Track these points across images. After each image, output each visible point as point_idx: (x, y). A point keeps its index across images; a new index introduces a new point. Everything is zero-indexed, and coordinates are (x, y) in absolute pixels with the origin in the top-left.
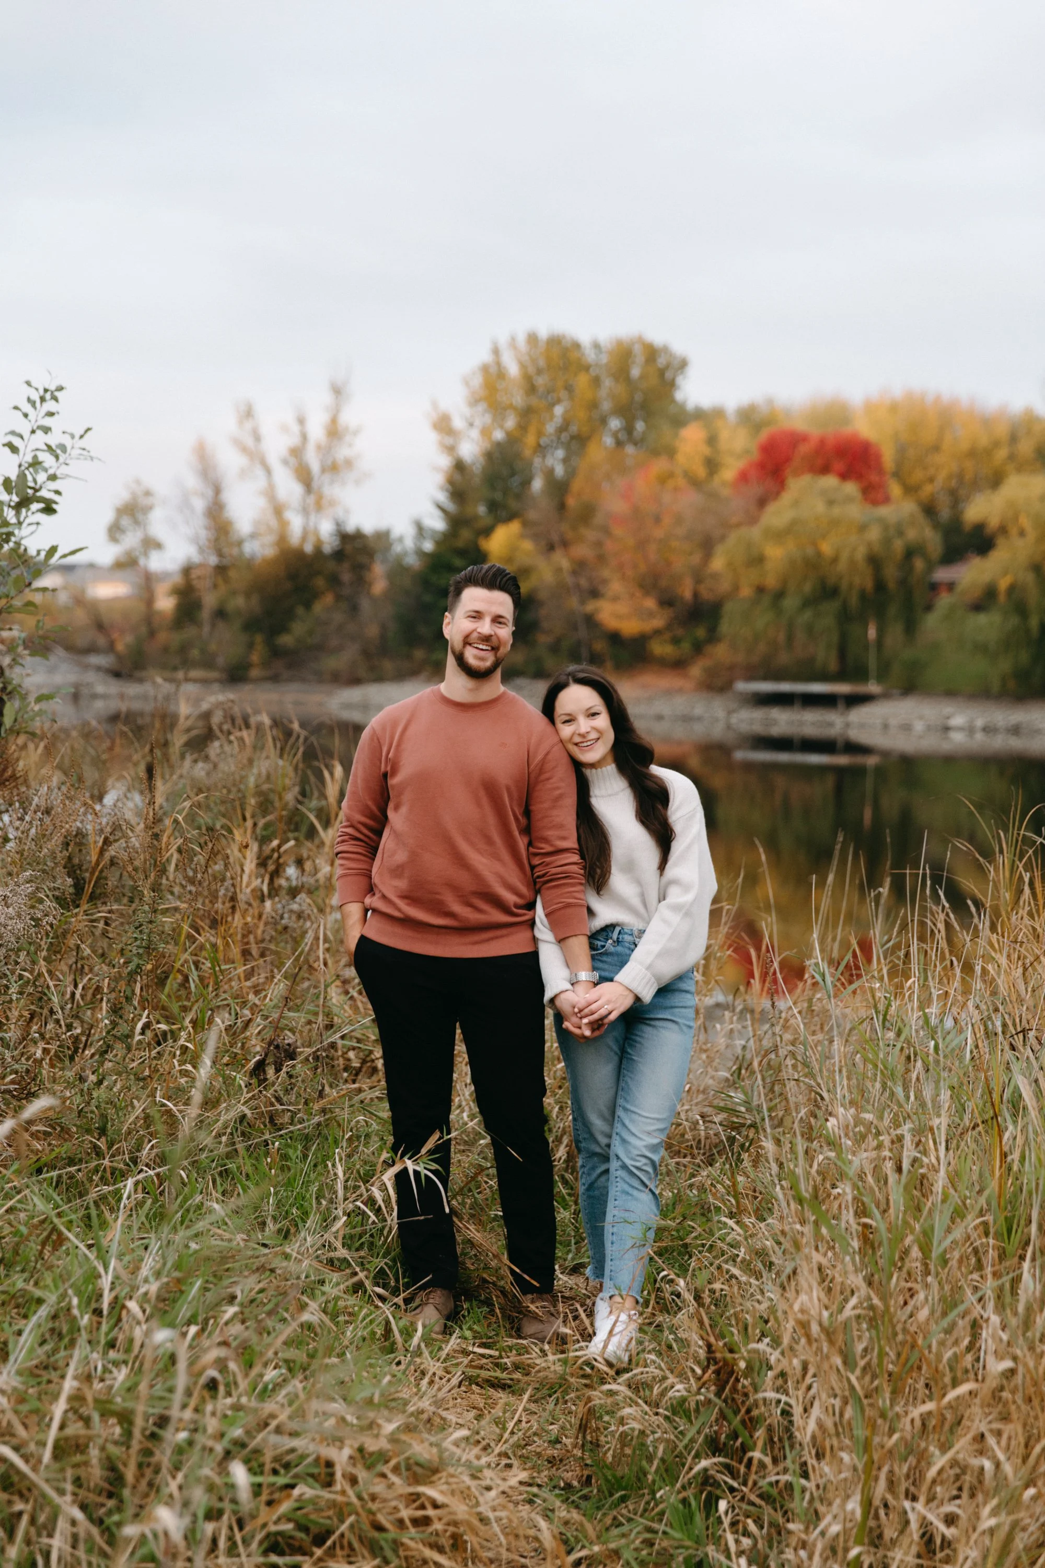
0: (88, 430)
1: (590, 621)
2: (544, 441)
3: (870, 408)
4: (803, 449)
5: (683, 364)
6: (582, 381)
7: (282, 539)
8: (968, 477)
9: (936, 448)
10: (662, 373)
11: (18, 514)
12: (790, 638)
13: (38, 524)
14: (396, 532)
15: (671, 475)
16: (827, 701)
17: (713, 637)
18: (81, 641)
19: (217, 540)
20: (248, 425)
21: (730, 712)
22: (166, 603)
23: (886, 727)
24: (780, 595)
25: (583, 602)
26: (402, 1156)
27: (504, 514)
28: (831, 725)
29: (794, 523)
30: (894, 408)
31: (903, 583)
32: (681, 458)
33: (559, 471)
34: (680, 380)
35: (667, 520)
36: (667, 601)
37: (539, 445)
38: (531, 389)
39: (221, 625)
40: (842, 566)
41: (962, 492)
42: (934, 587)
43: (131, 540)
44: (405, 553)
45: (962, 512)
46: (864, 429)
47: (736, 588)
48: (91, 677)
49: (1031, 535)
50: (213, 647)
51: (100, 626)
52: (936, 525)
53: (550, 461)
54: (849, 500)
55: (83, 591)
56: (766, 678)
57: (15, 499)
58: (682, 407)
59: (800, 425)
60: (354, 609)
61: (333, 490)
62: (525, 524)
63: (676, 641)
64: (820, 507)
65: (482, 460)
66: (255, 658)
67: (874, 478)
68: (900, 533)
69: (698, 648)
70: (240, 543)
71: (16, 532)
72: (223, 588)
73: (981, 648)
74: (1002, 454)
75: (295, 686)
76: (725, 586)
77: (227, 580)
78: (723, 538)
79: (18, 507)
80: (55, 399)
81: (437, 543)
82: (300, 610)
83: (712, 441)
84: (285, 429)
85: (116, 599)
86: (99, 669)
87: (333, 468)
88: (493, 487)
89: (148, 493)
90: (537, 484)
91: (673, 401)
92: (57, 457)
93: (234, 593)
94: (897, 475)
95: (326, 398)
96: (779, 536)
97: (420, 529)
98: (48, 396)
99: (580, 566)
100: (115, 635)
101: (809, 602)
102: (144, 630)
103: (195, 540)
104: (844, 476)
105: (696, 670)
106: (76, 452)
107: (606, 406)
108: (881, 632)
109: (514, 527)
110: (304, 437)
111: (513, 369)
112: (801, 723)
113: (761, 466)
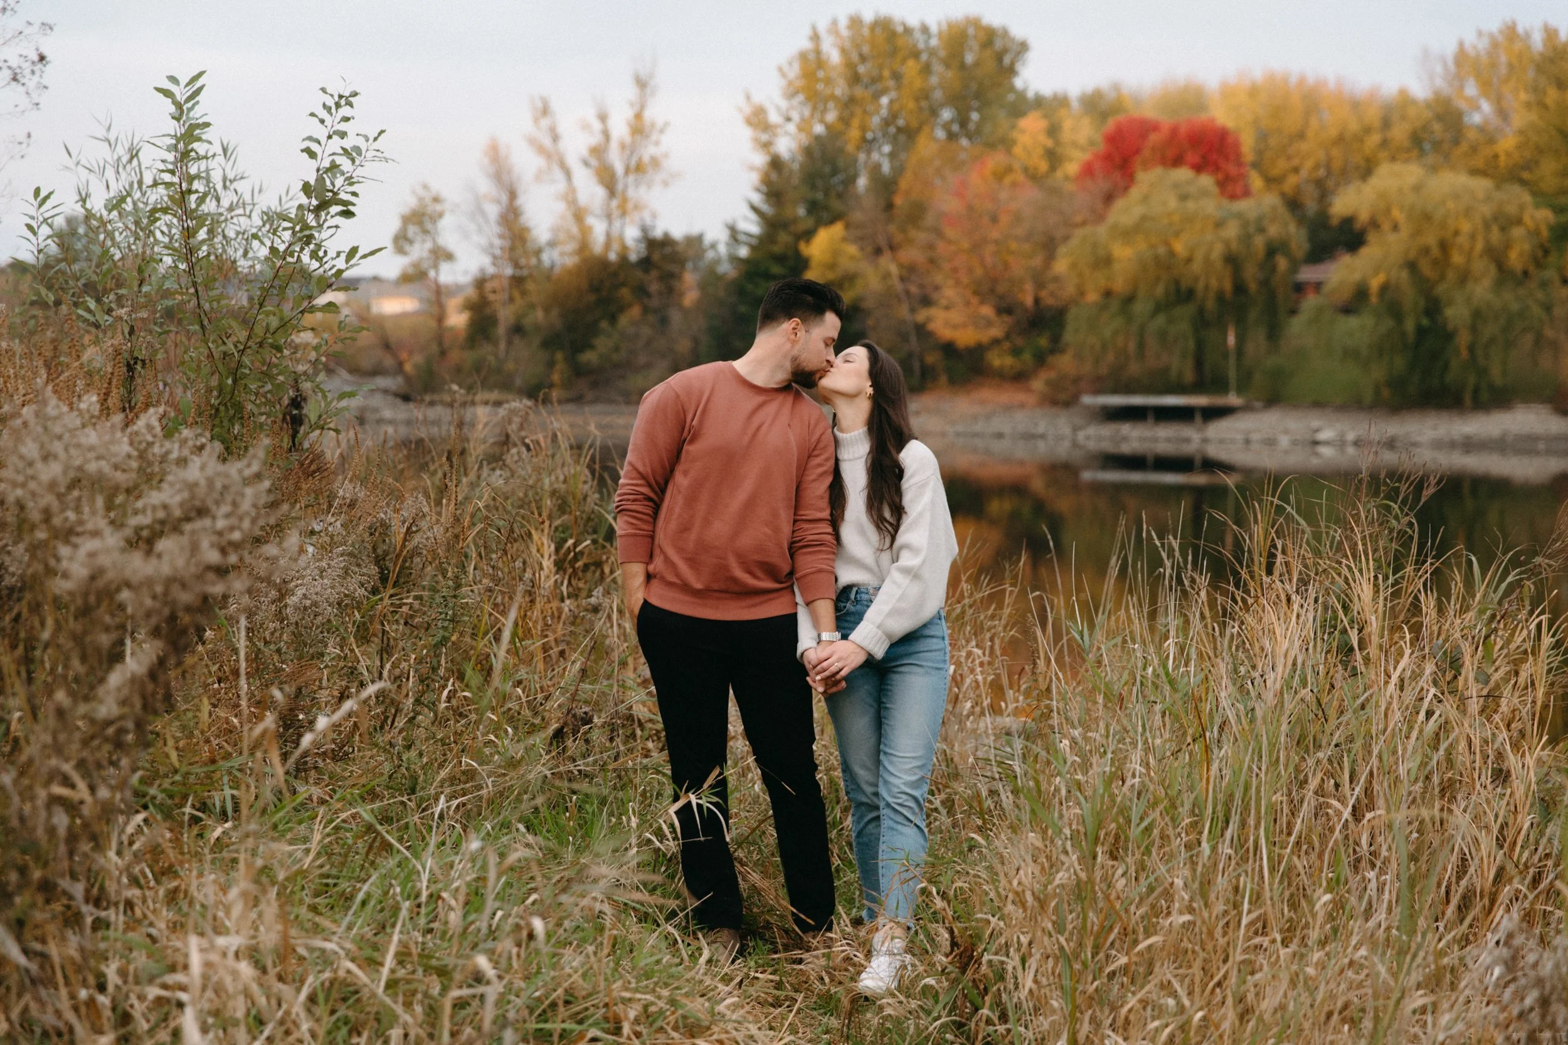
0: (382, 132)
1: (921, 330)
2: (869, 135)
3: (1227, 92)
4: (1154, 138)
5: (1023, 47)
6: (910, 68)
7: (584, 246)
8: (1337, 165)
9: (1301, 136)
10: (999, 57)
11: (317, 217)
12: (1141, 346)
13: (337, 227)
14: (708, 238)
15: (1009, 170)
16: (1183, 415)
17: (1056, 346)
18: (366, 363)
19: (512, 249)
20: (545, 122)
21: (1075, 429)
22: (458, 319)
23: (1247, 442)
24: (1129, 300)
25: (913, 310)
26: (687, 791)
27: (825, 215)
28: (1188, 440)
29: (1144, 218)
30: (1254, 91)
31: (1265, 283)
32: (1017, 150)
33: (886, 168)
34: (1018, 67)
35: (1004, 219)
36: (1005, 309)
37: (864, 139)
38: (855, 79)
39: (517, 340)
40: (1196, 267)
41: (1330, 183)
42: (1300, 288)
43: (419, 251)
44: (717, 261)
45: (1330, 205)
46: (1221, 116)
47: (1082, 293)
48: (377, 401)
49: (1405, 232)
50: (510, 366)
51: (387, 346)
52: (1301, 220)
53: (875, 156)
54: (1204, 193)
55: (368, 307)
56: (1115, 391)
57: (315, 202)
58: (1021, 96)
59: (1150, 113)
60: (664, 321)
61: (637, 192)
62: (847, 226)
63: (1016, 352)
64: (1173, 203)
65: (800, 158)
66: (556, 377)
67: (1232, 169)
68: (1261, 230)
69: (1041, 359)
70: (538, 252)
71: (316, 235)
72: (519, 301)
73: (1350, 354)
74: (1374, 139)
75: (599, 407)
76: (1069, 290)
77: (524, 293)
78: (1066, 238)
79: (317, 210)
80: (351, 105)
81: (753, 248)
82: (604, 324)
83: (1053, 131)
84: (586, 127)
85: (404, 315)
86: (386, 391)
87: (638, 169)
88: (813, 187)
89: (436, 200)
90: (862, 182)
91: (1012, 89)
92: (353, 161)
93: (532, 306)
94: (1256, 165)
95: (630, 92)
96: (1127, 234)
97: (733, 231)
98: (343, 102)
99: (909, 272)
100: (404, 355)
101: (1159, 308)
102: (435, 348)
103: (488, 249)
104: (1198, 168)
105: (1038, 384)
106: (370, 155)
107: (938, 95)
108: (1241, 339)
109: (838, 229)
110: (606, 135)
111: (834, 56)
112: (1156, 440)
113: (1107, 157)
